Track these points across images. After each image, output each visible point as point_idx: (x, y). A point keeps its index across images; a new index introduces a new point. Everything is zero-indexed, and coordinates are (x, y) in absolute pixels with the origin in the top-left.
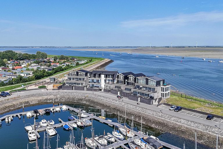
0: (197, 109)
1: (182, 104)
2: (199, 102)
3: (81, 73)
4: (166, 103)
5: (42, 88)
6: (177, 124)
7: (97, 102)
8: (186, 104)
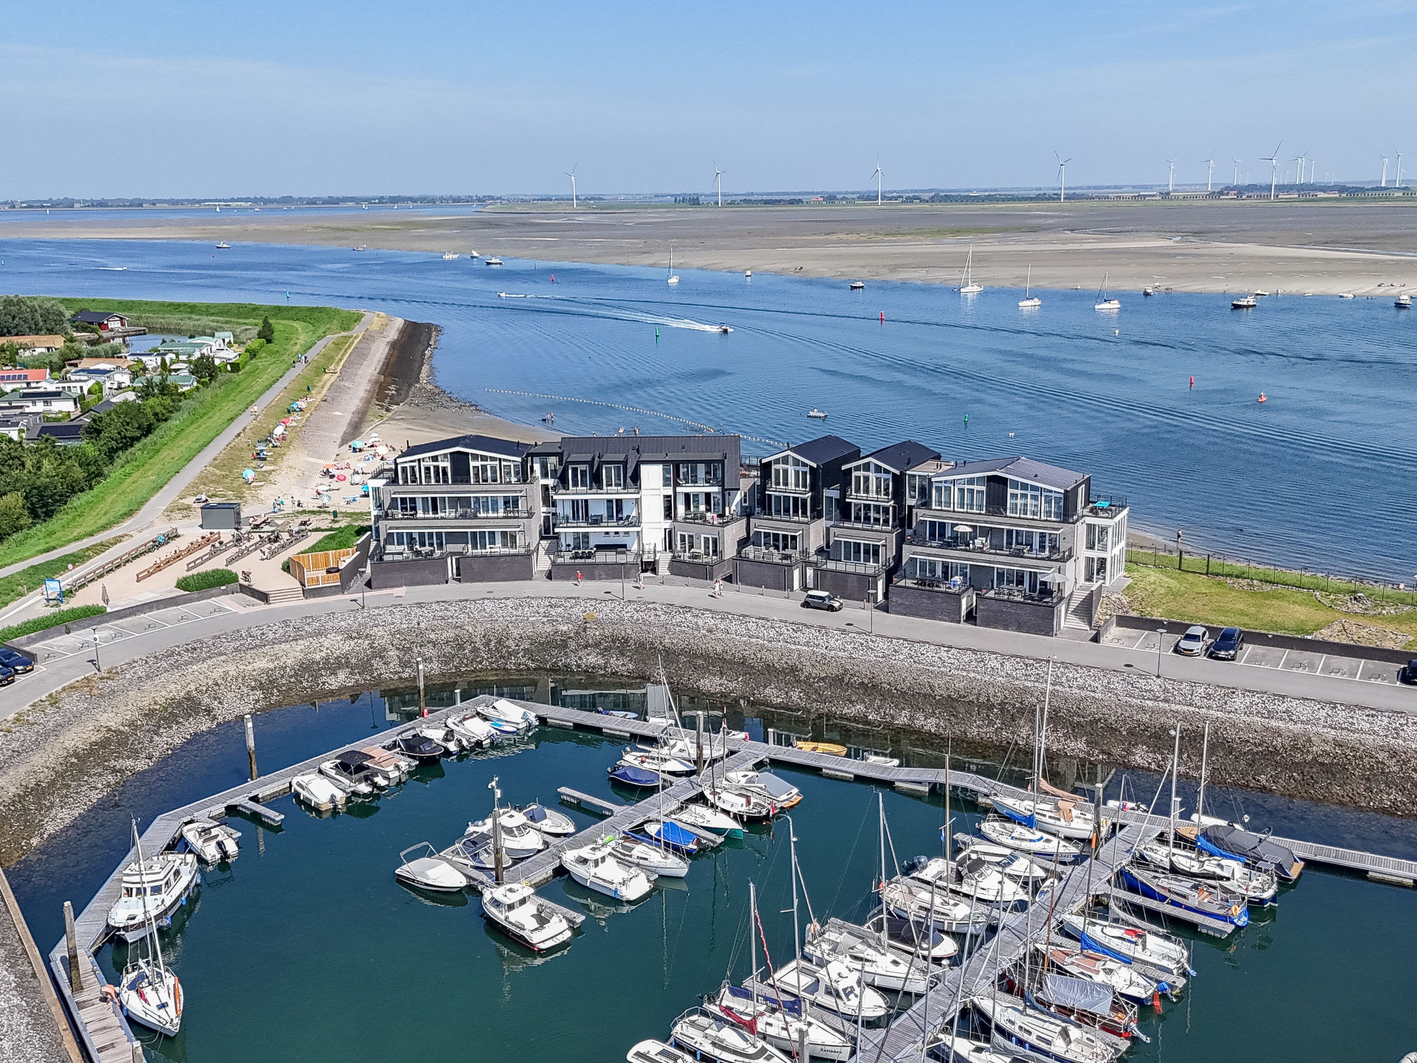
0: (1324, 634)
1: (1225, 612)
2: (1300, 595)
3: (484, 458)
4: (1134, 614)
5: (214, 591)
6: (1278, 733)
7: (683, 652)
8: (1242, 613)
